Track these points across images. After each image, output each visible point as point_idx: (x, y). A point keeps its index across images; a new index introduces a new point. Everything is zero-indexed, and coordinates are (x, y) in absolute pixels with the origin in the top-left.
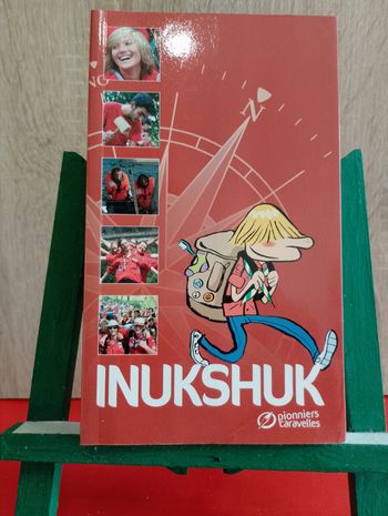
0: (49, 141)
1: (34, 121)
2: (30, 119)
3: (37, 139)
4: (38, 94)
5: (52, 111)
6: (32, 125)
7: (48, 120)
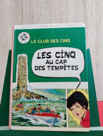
0: (6, 46)
1: (2, 42)
2: (1, 42)
3: (3, 46)
4: (3, 36)
5: (6, 40)
6: (2, 43)
7: (5, 42)
